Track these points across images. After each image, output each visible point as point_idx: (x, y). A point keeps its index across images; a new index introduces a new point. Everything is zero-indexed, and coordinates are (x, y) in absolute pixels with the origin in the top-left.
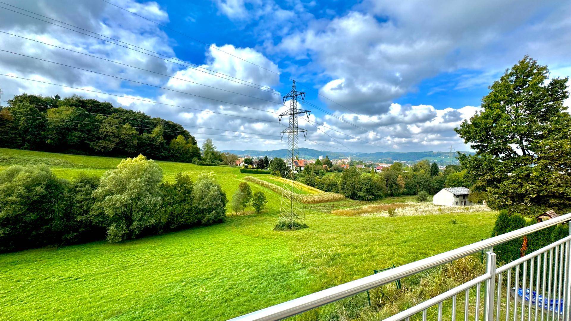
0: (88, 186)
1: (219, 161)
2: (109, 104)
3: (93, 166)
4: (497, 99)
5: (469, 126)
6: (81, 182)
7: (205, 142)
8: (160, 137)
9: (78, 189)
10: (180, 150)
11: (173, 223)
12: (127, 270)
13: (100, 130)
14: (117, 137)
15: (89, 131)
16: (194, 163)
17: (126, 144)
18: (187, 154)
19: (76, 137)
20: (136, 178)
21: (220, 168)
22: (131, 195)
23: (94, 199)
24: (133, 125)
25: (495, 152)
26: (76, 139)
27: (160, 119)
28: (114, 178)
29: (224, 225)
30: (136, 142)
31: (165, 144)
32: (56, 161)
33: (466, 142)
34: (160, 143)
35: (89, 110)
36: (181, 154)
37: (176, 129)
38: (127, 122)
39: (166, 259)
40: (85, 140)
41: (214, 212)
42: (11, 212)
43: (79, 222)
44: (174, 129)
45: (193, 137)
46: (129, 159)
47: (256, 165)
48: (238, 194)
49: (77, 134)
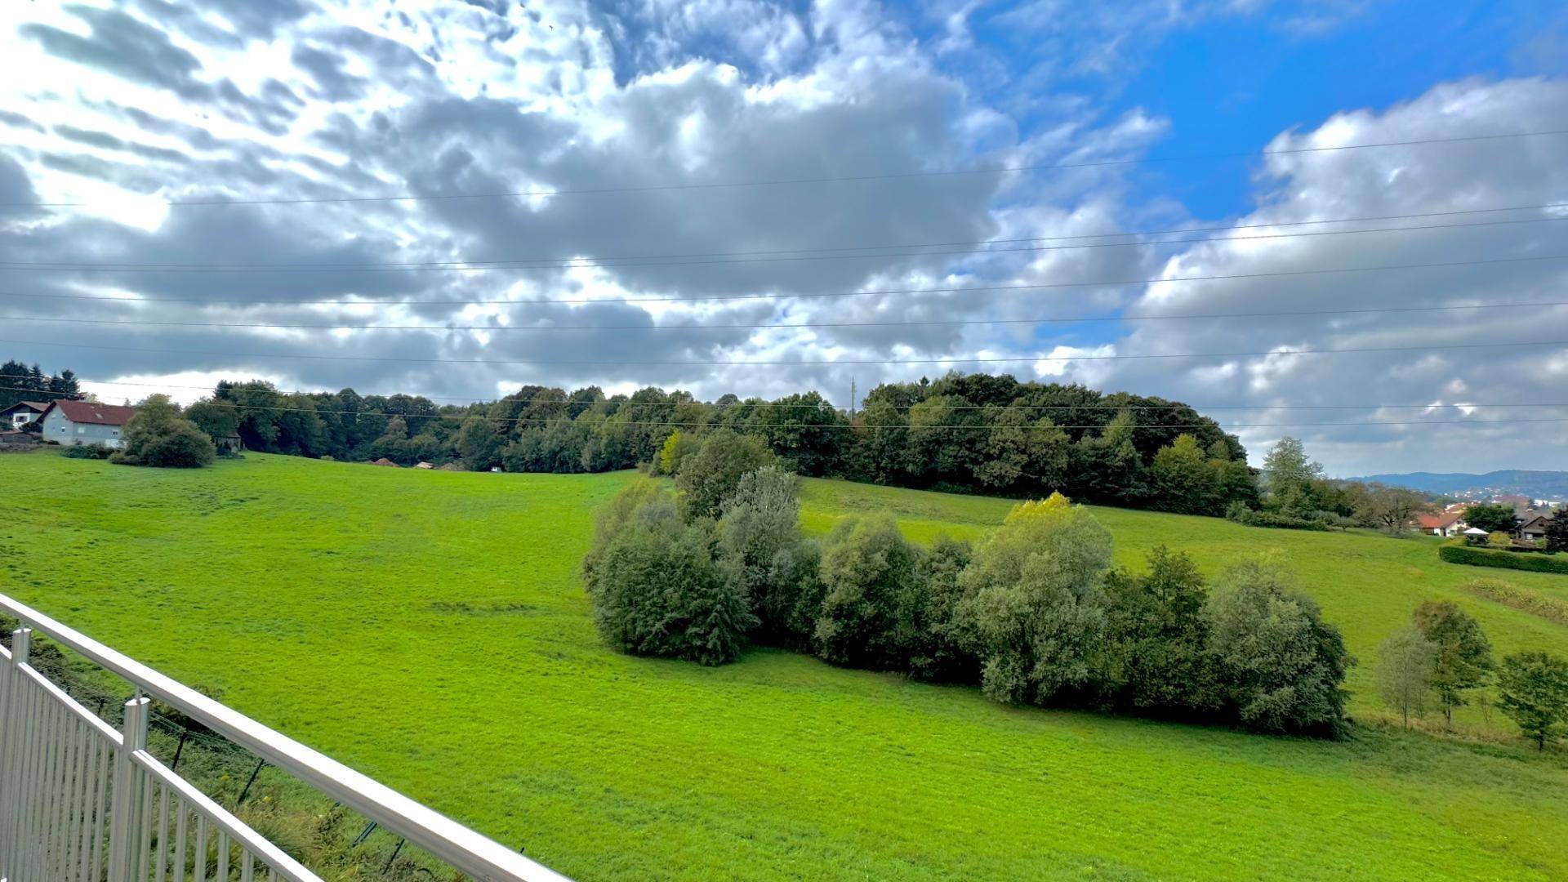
0: (950, 560)
1: (1335, 515)
2: (1010, 377)
3: (979, 519)
6: (940, 552)
7: (1275, 451)
8: (1125, 443)
9: (934, 564)
10: (1186, 477)
11: (1142, 691)
12: (999, 777)
13: (990, 439)
14: (1023, 452)
15: (972, 442)
16: (1234, 517)
17: (1044, 468)
18: (1208, 489)
19: (950, 456)
20: (1041, 552)
21: (1336, 540)
22: (1030, 591)
23: (961, 590)
24: (1058, 420)
26: (950, 460)
27: (1124, 395)
28: (996, 547)
29: (1334, 748)
30: (1063, 461)
31: (1139, 464)
32: (919, 506)
34: (1126, 461)
35: (973, 399)
36: (1188, 490)
37: (1174, 418)
38: (1045, 415)
39: (1097, 788)
40: (965, 462)
41: (1287, 691)
42: (844, 597)
43: (935, 635)
44: (1166, 417)
45: (1233, 437)
46: (1028, 504)
47: (1536, 535)
48: (1407, 644)
49: (952, 450)
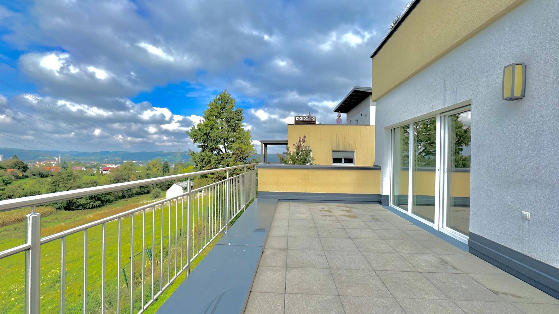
4: (212, 114)
5: (196, 131)
25: (212, 150)
33: (195, 142)
